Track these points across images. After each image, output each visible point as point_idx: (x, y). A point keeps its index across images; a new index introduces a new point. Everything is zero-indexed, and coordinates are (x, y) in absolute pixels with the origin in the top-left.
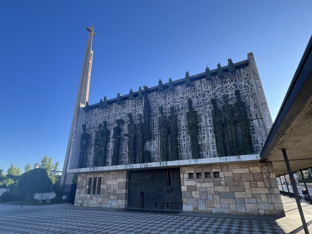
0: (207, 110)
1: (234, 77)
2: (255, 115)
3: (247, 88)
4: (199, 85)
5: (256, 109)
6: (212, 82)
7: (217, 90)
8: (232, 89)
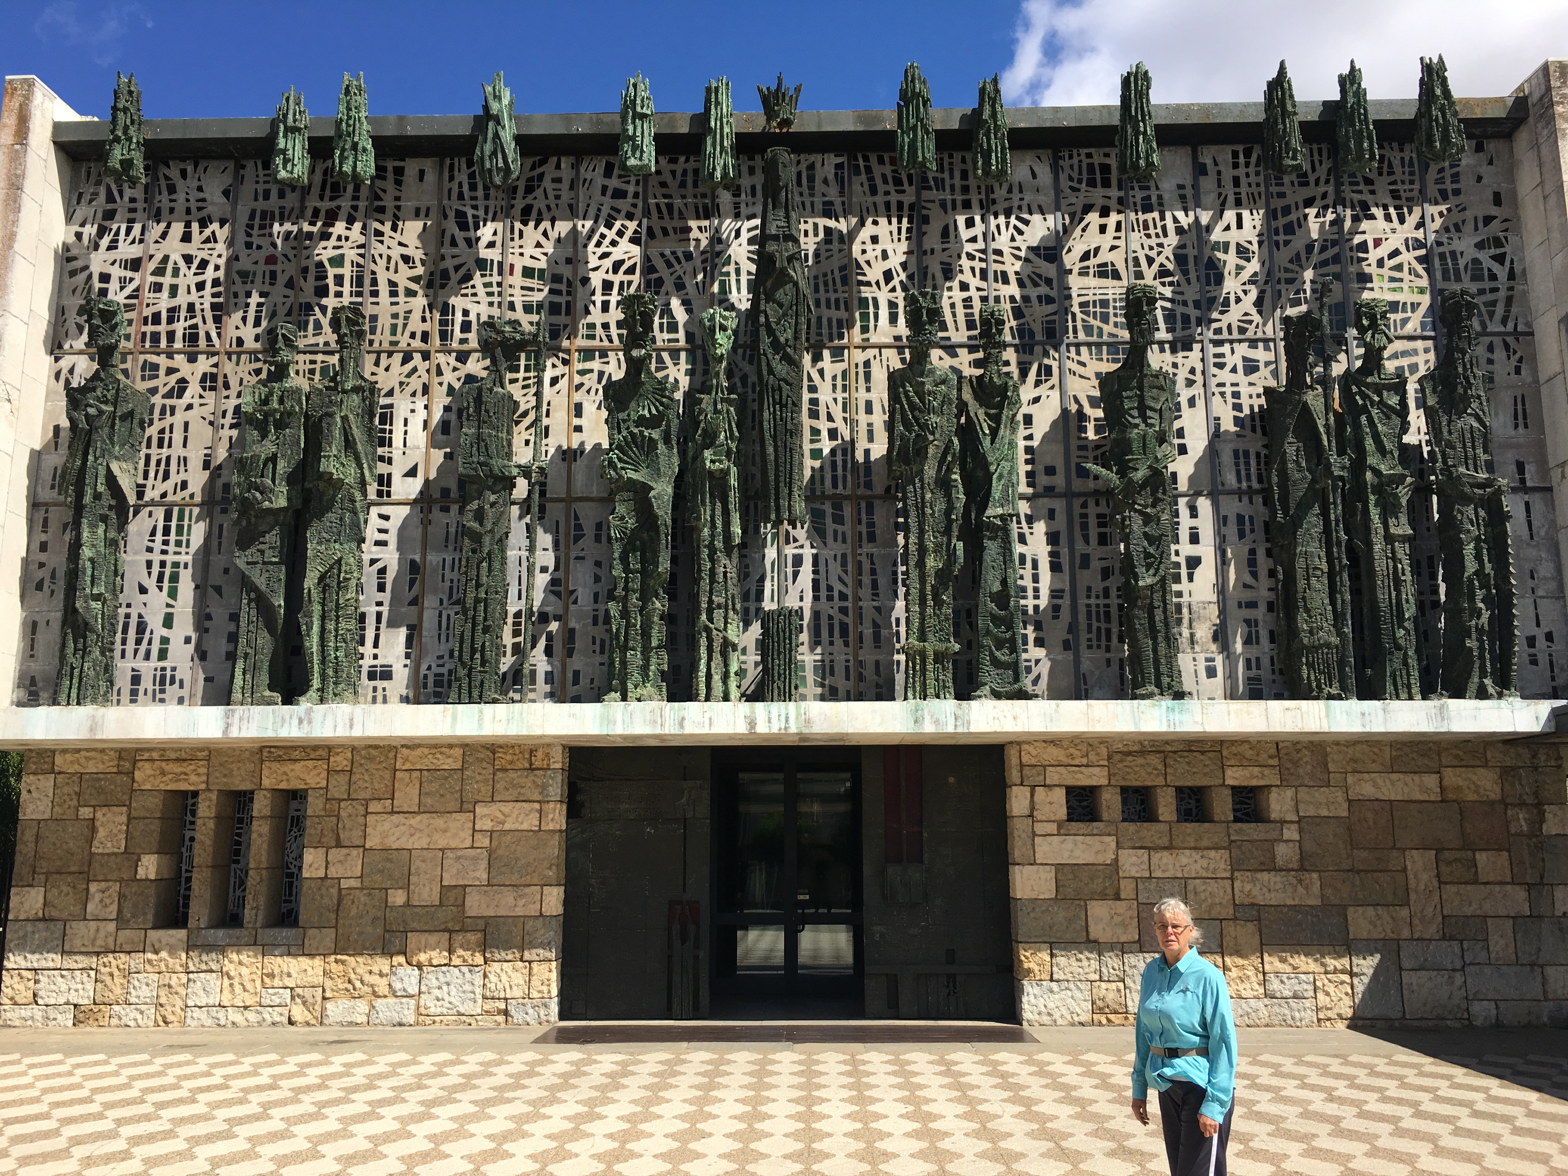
0: (1225, 376)
1: (1417, 186)
2: (1513, 468)
3: (1487, 285)
4: (1181, 187)
5: (1521, 429)
6: (1274, 189)
7: (1303, 255)
8: (1399, 268)
